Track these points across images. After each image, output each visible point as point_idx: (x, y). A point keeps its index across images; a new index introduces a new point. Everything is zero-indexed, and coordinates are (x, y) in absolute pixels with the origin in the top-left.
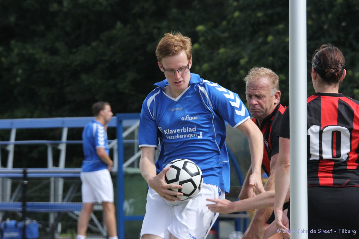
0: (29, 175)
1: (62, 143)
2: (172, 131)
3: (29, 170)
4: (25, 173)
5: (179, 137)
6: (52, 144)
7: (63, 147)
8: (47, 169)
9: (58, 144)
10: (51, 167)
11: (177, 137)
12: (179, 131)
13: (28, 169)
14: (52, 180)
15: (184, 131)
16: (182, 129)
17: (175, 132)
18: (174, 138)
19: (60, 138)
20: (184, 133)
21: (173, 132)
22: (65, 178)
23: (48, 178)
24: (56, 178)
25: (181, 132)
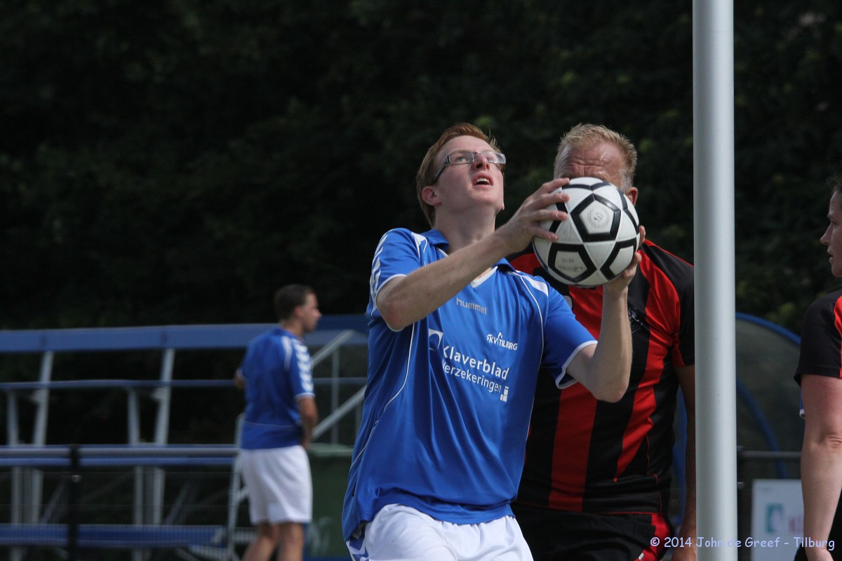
0: (85, 461)
1: (161, 385)
2: (459, 356)
3: (85, 449)
4: (74, 456)
5: (471, 377)
6: (136, 388)
7: (163, 396)
8: (126, 447)
9: (152, 389)
10: (135, 443)
11: (466, 376)
12: (473, 364)
13: (82, 447)
14: (139, 471)
15: (484, 370)
16: (481, 363)
17: (465, 363)
18: (460, 374)
19: (156, 373)
20: (484, 373)
21: (461, 359)
22: (168, 468)
23: (130, 469)
24: (148, 468)
25: (478, 368)
